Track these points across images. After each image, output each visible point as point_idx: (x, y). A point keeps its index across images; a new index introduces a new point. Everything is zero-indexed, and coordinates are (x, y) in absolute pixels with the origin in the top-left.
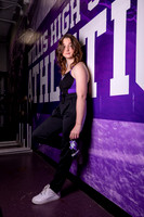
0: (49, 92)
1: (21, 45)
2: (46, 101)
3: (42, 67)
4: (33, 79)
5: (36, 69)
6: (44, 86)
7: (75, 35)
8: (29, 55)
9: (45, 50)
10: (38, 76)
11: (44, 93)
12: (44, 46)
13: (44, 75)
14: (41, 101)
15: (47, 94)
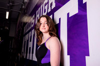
0: (33, 53)
1: (22, 23)
2: (31, 59)
3: (30, 36)
4: (25, 42)
5: (27, 37)
6: (30, 48)
7: (51, 17)
8: (25, 28)
9: (33, 26)
10: (28, 41)
12: (32, 24)
13: (31, 41)
14: (28, 58)
15: (31, 54)
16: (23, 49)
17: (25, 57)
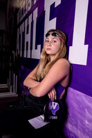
0: (31, 49)
2: (29, 57)
3: (26, 25)
4: (20, 35)
5: (22, 28)
6: (27, 43)
8: (18, 14)
9: (30, 8)
10: (24, 33)
11: (27, 50)
12: (29, 5)
13: (27, 33)
14: (25, 56)
15: (29, 51)
16: (18, 45)
17: (21, 56)
